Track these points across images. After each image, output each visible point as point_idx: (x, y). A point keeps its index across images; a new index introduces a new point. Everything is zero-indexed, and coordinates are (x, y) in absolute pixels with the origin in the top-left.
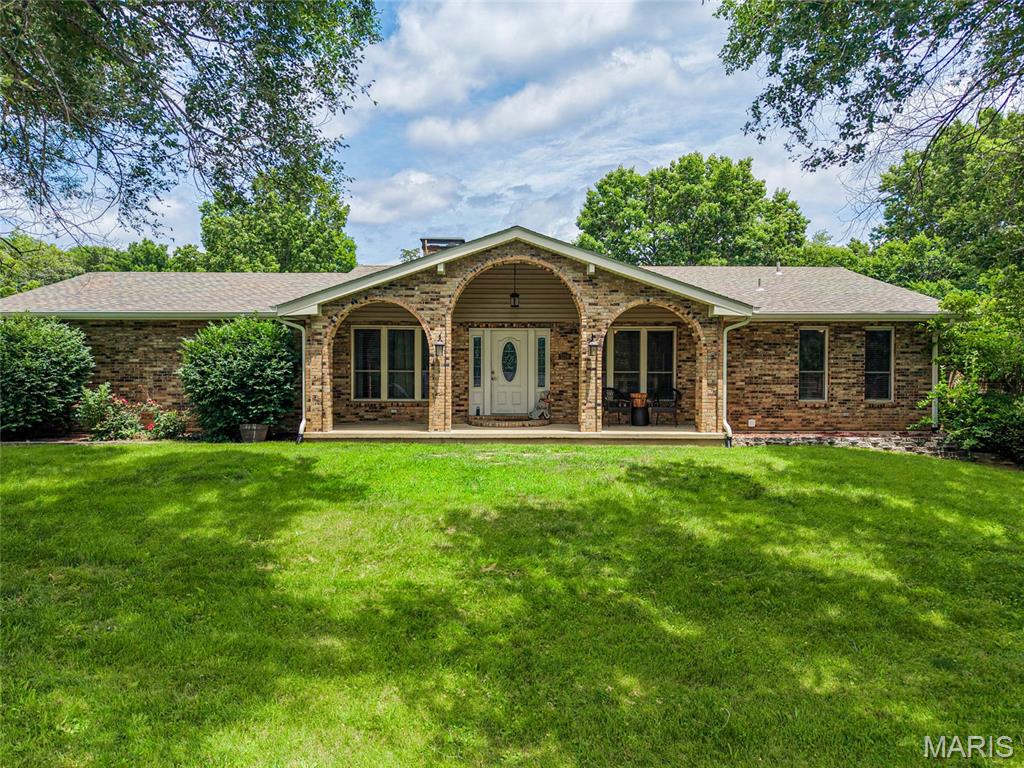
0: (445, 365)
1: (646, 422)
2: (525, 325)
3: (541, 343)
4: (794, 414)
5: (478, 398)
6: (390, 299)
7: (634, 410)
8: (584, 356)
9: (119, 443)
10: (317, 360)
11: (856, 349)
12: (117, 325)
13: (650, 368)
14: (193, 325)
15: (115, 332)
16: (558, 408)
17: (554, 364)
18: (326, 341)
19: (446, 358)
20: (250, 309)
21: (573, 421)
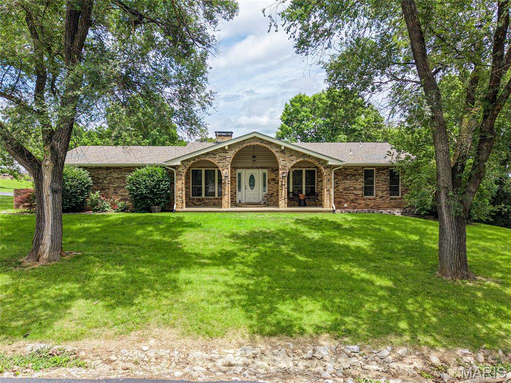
0: (228, 184)
1: (305, 205)
2: (258, 168)
3: (264, 175)
4: (362, 202)
5: (239, 196)
6: (207, 159)
7: (300, 200)
8: (280, 180)
9: (104, 213)
10: (180, 182)
11: (385, 177)
12: (99, 169)
13: (306, 184)
14: (130, 169)
15: (98, 171)
16: (270, 200)
17: (269, 183)
18: (183, 175)
19: (229, 181)
20: (152, 162)
21: (276, 204)
